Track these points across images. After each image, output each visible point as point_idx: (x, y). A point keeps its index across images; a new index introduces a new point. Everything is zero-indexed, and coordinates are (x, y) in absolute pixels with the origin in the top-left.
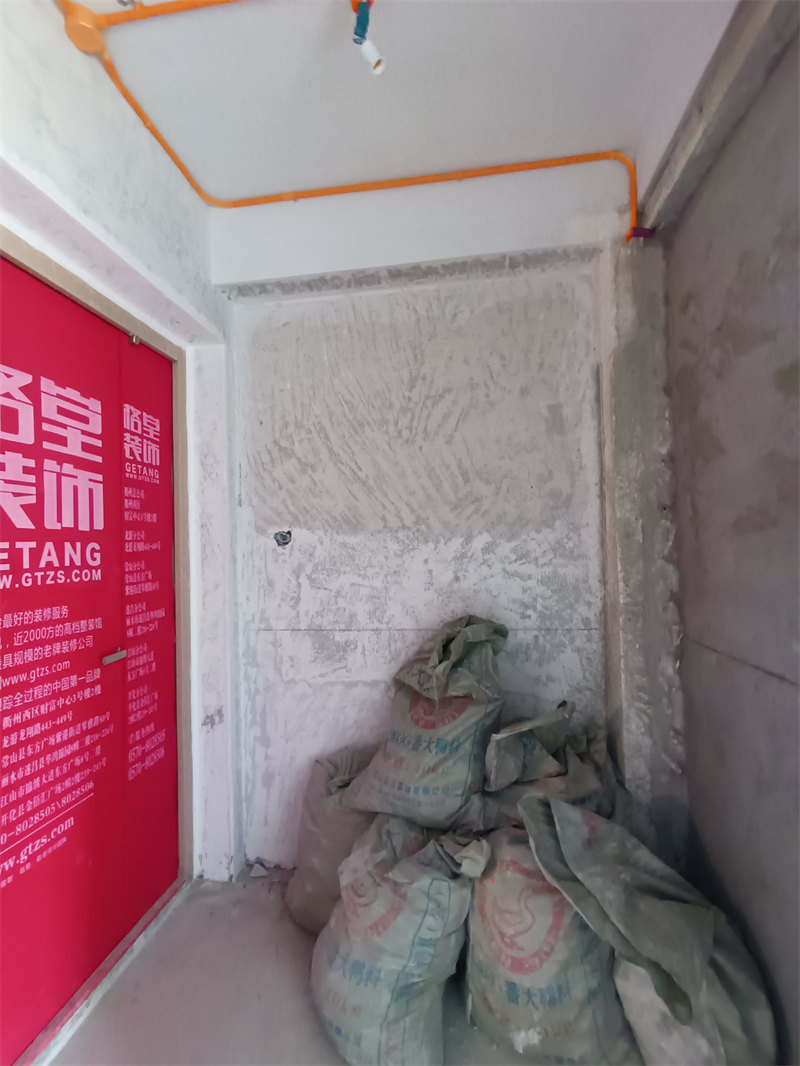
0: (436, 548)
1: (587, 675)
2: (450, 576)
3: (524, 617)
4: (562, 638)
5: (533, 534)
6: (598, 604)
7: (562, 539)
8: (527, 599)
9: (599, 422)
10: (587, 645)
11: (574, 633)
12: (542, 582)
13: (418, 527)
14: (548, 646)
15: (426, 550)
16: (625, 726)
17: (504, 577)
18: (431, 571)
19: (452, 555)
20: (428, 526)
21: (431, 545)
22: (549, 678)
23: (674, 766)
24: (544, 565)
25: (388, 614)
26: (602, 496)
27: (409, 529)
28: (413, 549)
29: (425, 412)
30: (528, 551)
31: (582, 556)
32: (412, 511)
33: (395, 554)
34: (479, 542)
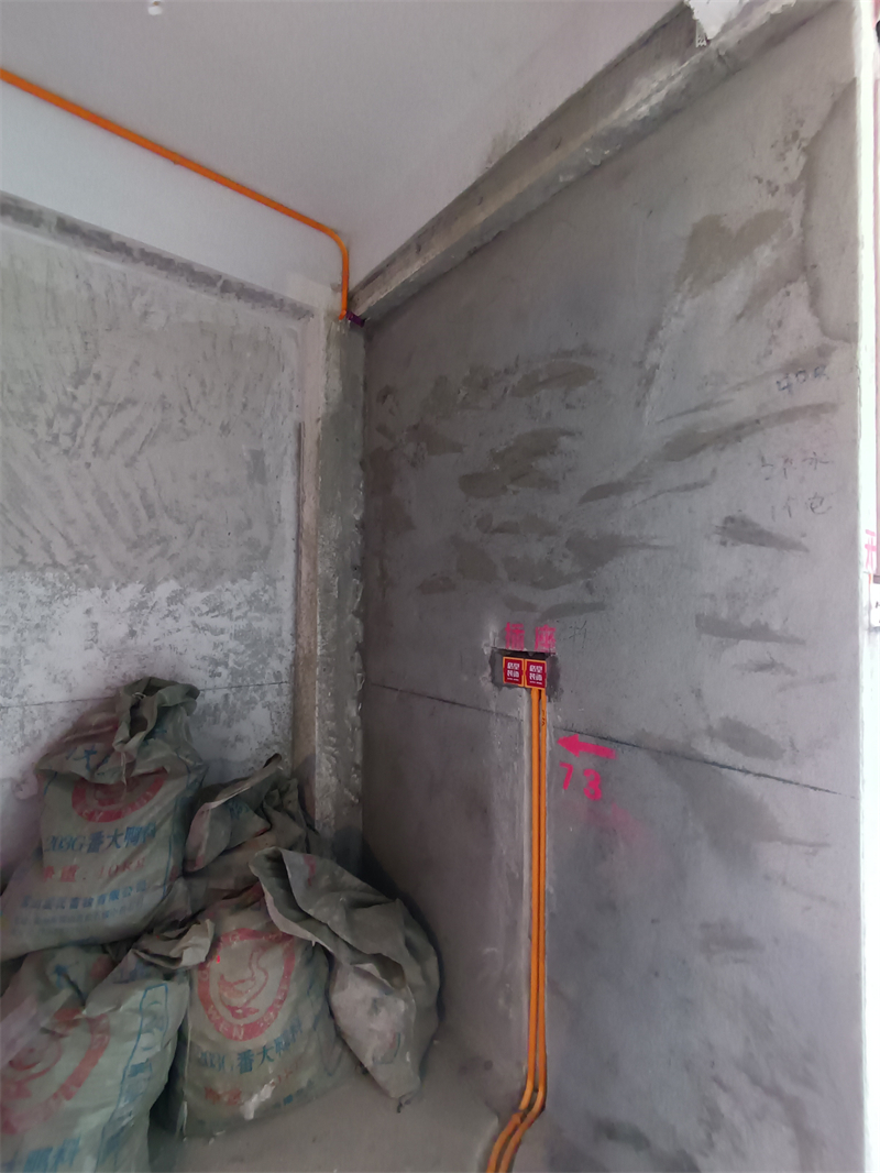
0: (103, 595)
1: (276, 730)
2: (123, 630)
3: (214, 675)
4: (253, 694)
5: (228, 585)
6: (289, 656)
7: (258, 591)
8: (218, 655)
9: (299, 478)
10: (277, 699)
11: (266, 688)
12: (237, 636)
13: (78, 566)
14: (239, 704)
15: (89, 597)
16: (317, 771)
17: (193, 632)
18: (95, 625)
19: (127, 605)
20: (94, 567)
21: (97, 591)
22: (238, 739)
23: (353, 798)
24: (237, 618)
25: (22, 683)
26: (298, 551)
27: (64, 568)
28: (70, 595)
29: (98, 421)
30: (222, 603)
31: (277, 610)
32: (70, 545)
33: (39, 601)
34: (164, 590)
